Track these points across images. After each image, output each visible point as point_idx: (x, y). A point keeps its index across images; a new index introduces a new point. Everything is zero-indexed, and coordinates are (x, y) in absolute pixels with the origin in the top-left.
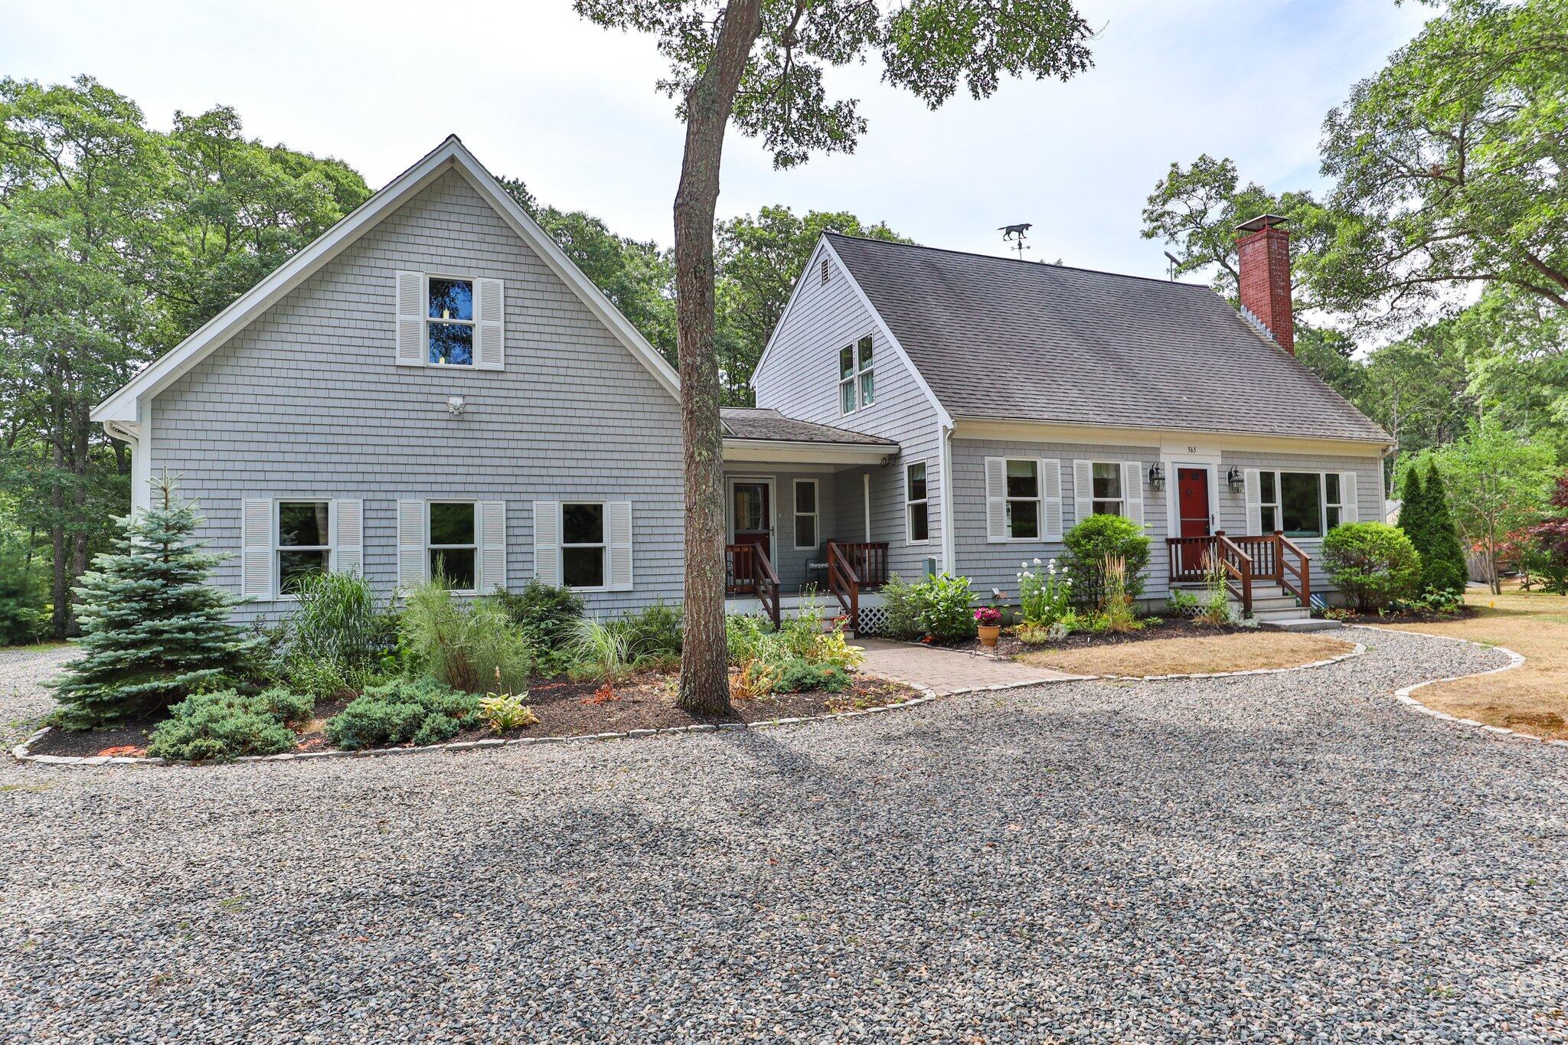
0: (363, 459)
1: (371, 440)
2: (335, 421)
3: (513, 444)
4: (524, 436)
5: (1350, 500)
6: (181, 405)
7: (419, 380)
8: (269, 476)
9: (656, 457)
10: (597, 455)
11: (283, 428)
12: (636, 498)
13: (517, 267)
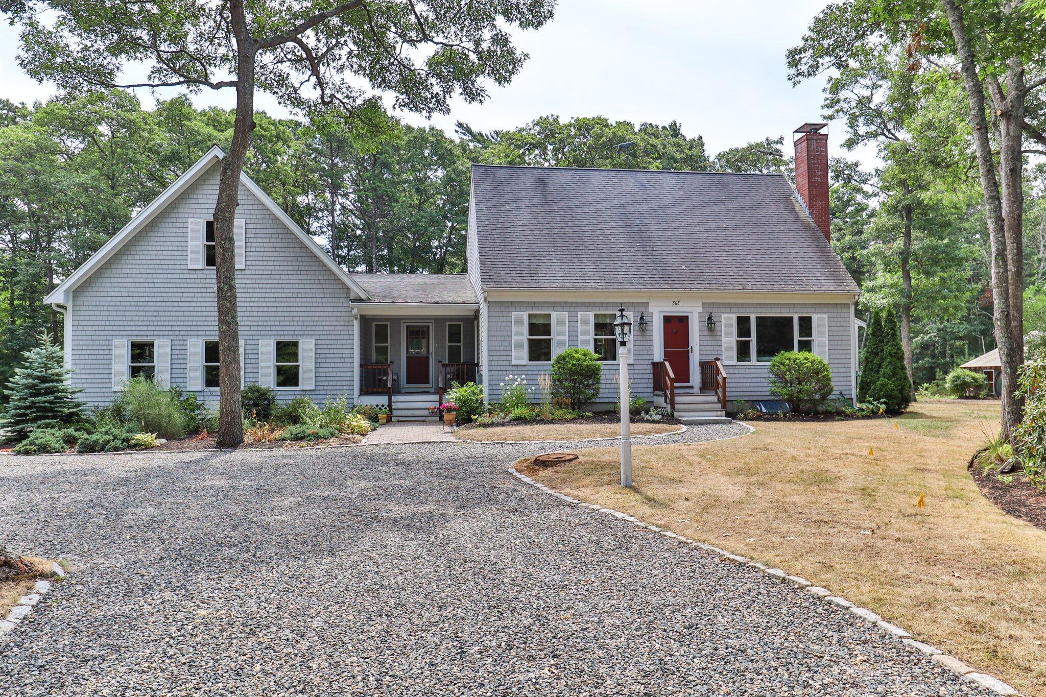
0: (171, 319)
1: (175, 309)
2: (158, 299)
3: (249, 309)
4: (255, 304)
5: (821, 335)
6: (86, 294)
7: (200, 276)
8: (126, 328)
9: (330, 314)
10: (296, 314)
11: (133, 304)
12: (318, 337)
13: (253, 212)
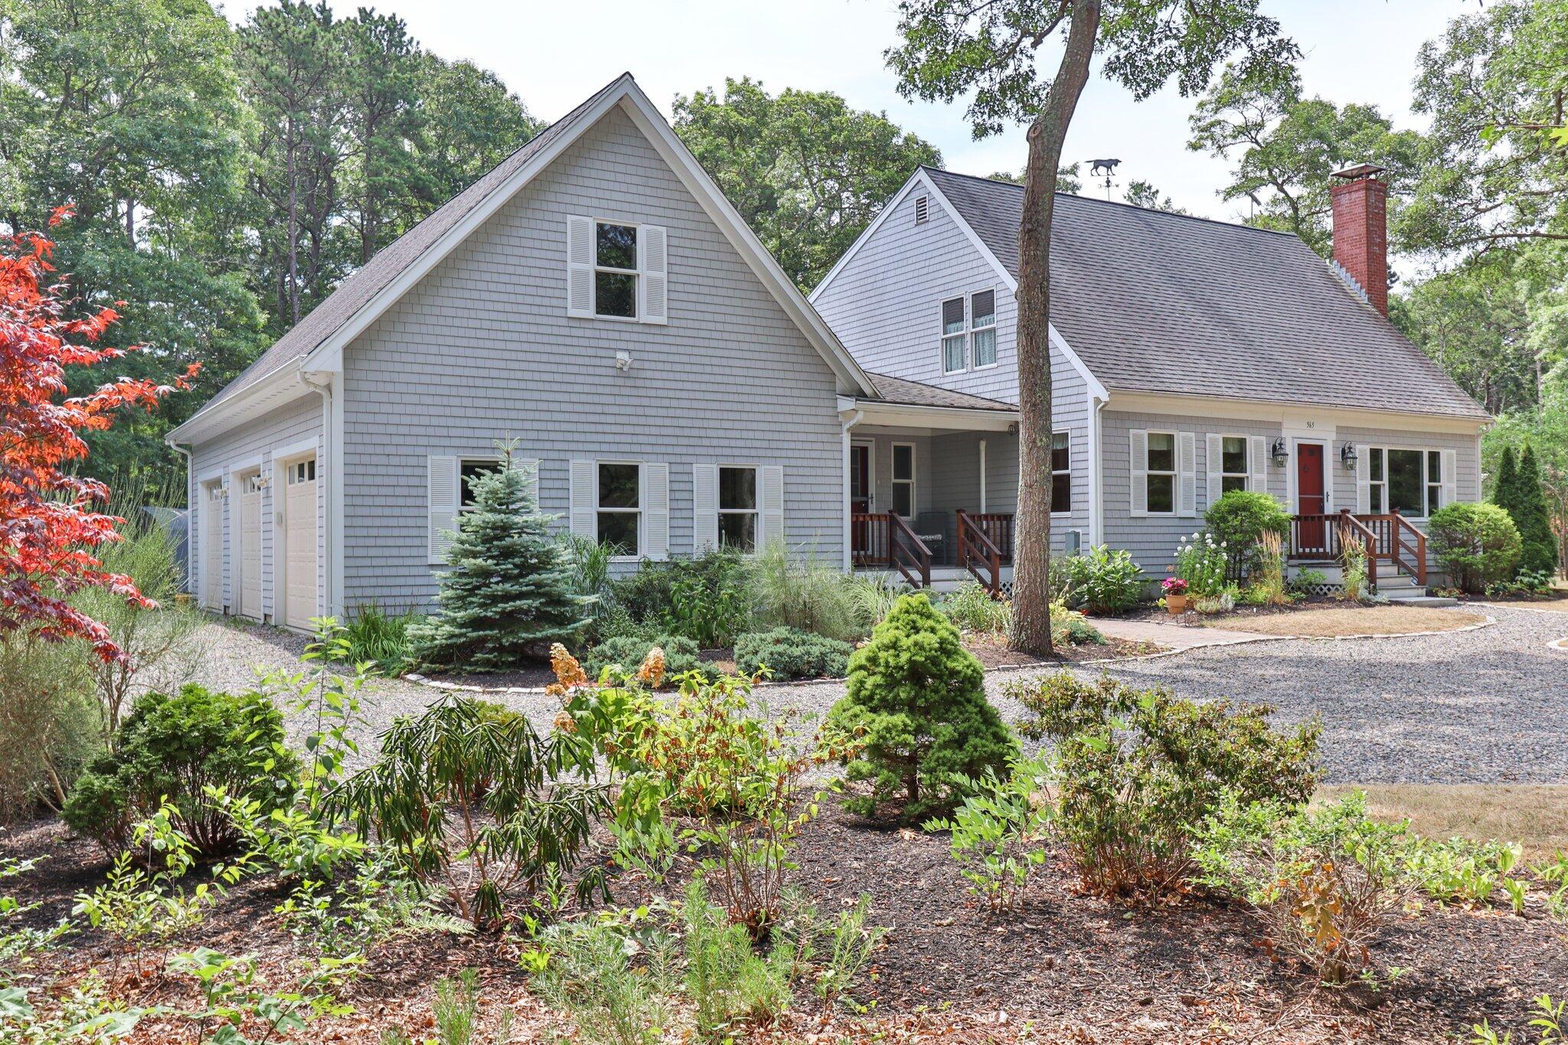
0: (537, 416)
1: (545, 396)
2: (512, 375)
3: (674, 403)
4: (685, 395)
5: (1450, 480)
6: (371, 355)
7: (588, 333)
8: (453, 432)
9: (805, 419)
10: (751, 416)
11: (464, 381)
12: (786, 462)
13: (677, 214)
